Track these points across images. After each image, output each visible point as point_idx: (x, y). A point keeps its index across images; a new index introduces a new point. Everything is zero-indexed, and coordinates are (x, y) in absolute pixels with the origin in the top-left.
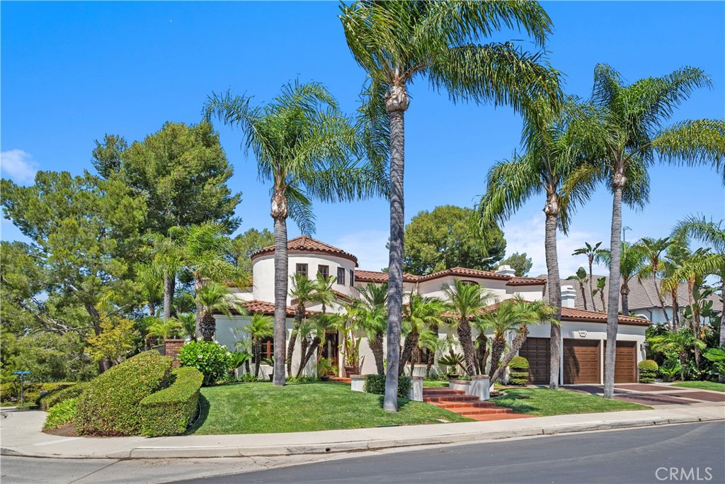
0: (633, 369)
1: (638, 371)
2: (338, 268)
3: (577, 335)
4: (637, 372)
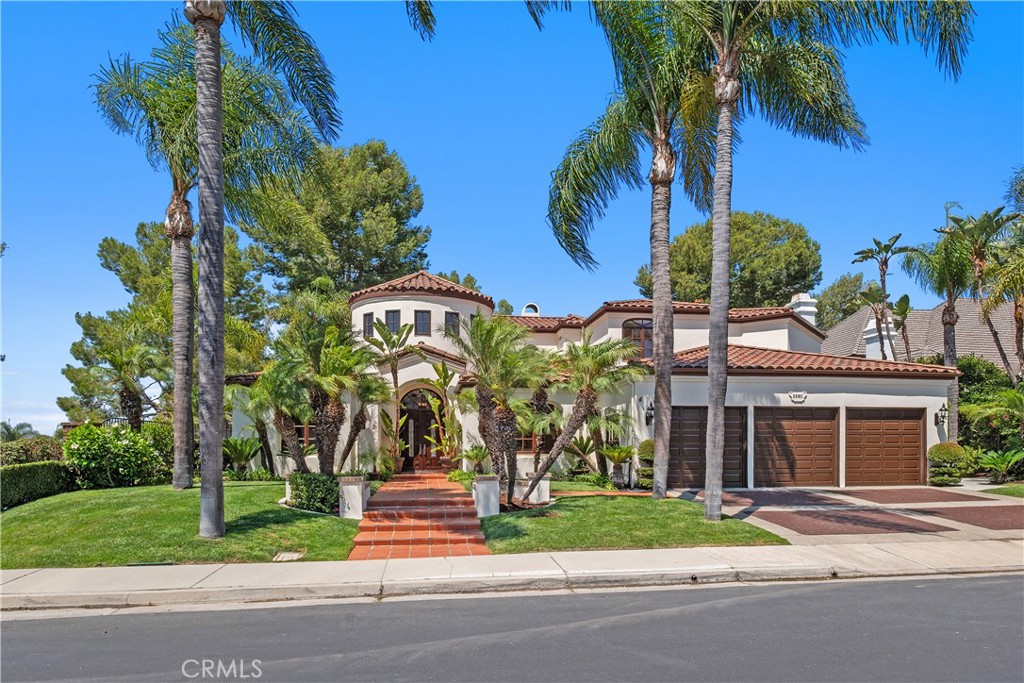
0: (918, 459)
1: (929, 464)
2: (447, 313)
3: (785, 400)
4: (925, 466)
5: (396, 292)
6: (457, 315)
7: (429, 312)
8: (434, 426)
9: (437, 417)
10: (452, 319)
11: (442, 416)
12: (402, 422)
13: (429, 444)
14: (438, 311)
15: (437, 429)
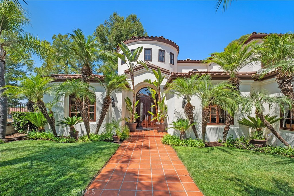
2: (160, 50)
5: (136, 40)
6: (164, 51)
7: (151, 49)
8: (152, 106)
9: (155, 101)
10: (162, 53)
11: (157, 101)
12: (136, 103)
13: (150, 115)
14: (155, 49)
15: (154, 107)
